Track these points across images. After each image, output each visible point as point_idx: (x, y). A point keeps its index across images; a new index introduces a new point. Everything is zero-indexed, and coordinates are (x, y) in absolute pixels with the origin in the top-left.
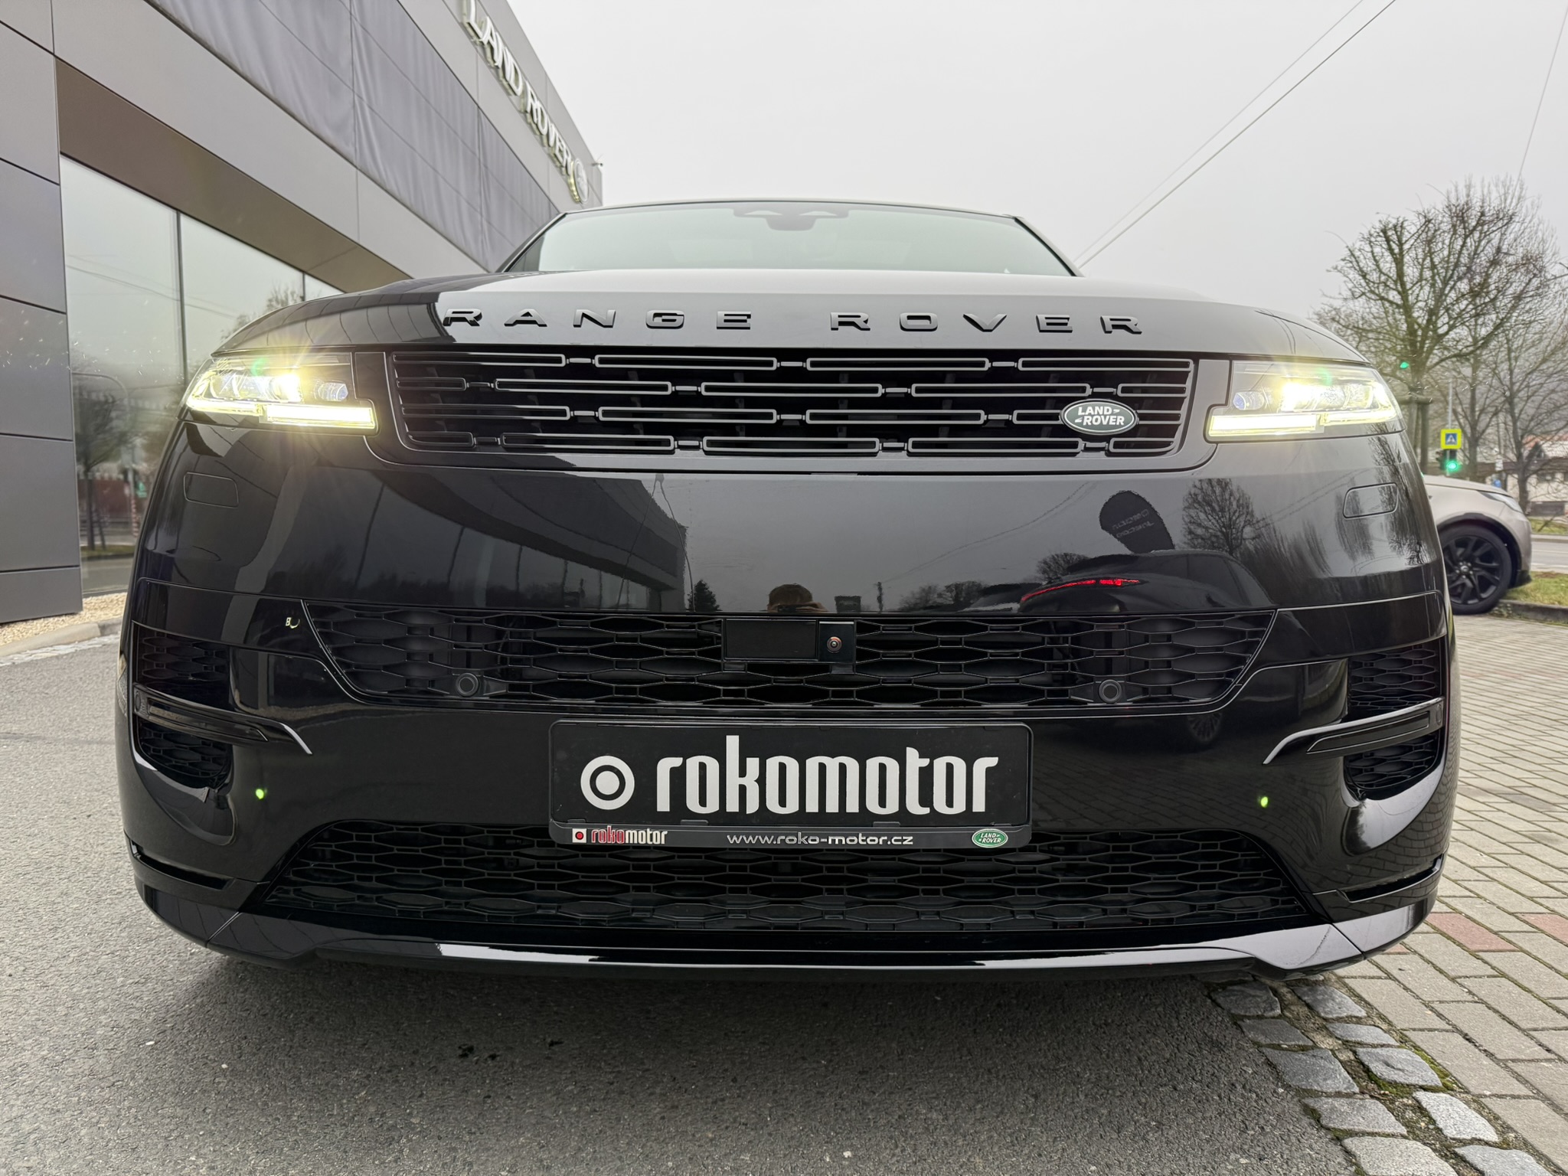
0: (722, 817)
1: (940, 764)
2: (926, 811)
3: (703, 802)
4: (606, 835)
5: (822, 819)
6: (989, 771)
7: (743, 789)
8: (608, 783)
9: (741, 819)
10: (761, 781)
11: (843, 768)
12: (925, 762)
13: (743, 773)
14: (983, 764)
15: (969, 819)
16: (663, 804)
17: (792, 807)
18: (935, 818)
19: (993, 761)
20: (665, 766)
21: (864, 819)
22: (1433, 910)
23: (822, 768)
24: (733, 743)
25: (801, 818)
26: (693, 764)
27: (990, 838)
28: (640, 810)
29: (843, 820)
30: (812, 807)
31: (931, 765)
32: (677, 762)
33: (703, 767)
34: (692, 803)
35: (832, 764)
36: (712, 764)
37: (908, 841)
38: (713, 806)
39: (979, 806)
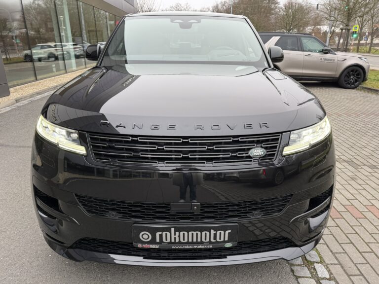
0: (171, 243)
1: (218, 233)
2: (215, 241)
3: (166, 240)
4: (146, 246)
5: (192, 243)
6: (229, 233)
7: (175, 238)
8: (145, 236)
9: (175, 243)
10: (179, 236)
11: (197, 234)
12: (215, 232)
13: (175, 235)
14: (227, 232)
15: (224, 242)
16: (158, 240)
17: (186, 240)
18: (217, 242)
19: (230, 231)
20: (158, 234)
21: (202, 243)
22: (320, 243)
23: (193, 234)
24: (173, 230)
25: (188, 243)
26: (164, 234)
27: (228, 245)
28: (153, 241)
29: (197, 243)
30: (190, 240)
31: (216, 233)
32: (161, 233)
33: (166, 234)
34: (164, 240)
35: (195, 233)
36: (168, 234)
37: (211, 246)
38: (169, 240)
39: (226, 239)
